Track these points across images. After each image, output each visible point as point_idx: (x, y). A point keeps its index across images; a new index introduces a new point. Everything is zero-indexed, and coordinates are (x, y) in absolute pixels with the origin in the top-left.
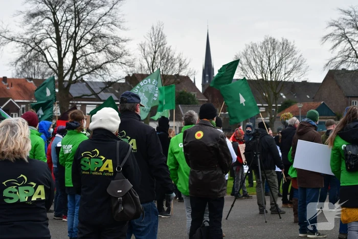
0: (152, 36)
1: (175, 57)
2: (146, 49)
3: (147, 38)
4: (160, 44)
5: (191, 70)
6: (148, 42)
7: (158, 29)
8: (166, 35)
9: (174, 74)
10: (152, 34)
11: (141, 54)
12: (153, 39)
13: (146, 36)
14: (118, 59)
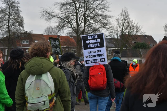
0: (122, 15)
1: (135, 25)
2: (119, 21)
3: (120, 16)
4: (126, 19)
5: (142, 32)
6: (120, 18)
7: (125, 11)
8: (129, 14)
9: (144, 35)
10: (122, 14)
11: (117, 24)
12: (123, 16)
13: (119, 15)
14: (105, 26)
